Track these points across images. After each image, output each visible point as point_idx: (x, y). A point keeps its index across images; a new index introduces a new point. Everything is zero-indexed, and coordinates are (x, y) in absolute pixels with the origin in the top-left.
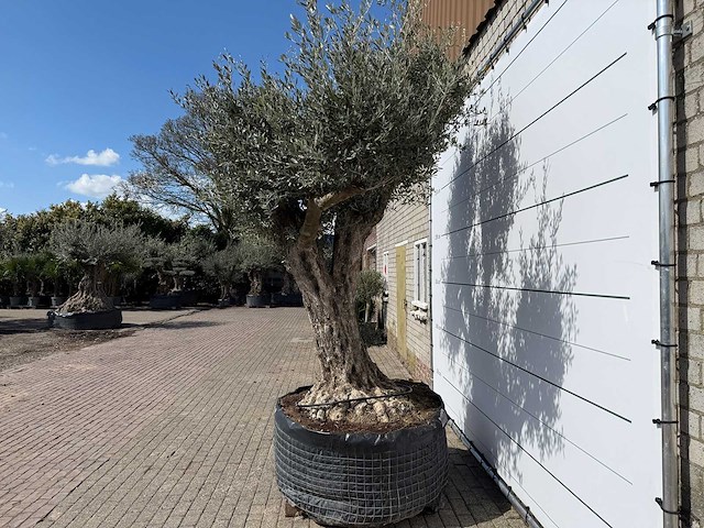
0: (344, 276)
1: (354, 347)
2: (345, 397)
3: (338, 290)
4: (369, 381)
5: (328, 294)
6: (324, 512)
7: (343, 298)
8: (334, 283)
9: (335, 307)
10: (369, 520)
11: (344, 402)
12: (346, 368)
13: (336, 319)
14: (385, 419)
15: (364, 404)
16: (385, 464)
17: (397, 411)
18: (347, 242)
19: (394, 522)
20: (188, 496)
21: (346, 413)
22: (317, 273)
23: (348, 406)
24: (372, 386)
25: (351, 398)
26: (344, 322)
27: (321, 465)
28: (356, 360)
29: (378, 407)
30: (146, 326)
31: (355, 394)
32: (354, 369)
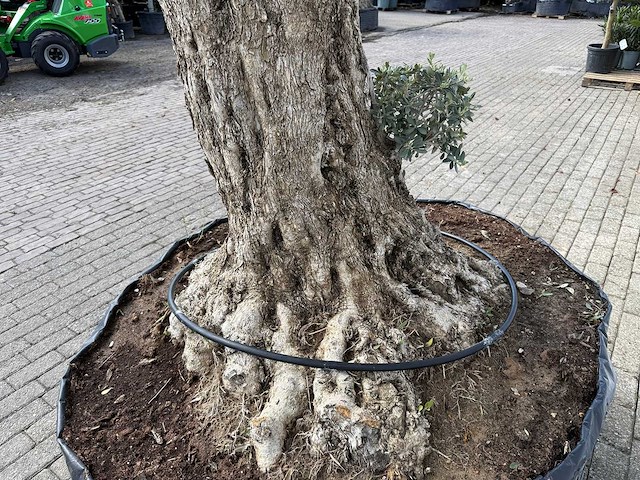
32: (276, 234)
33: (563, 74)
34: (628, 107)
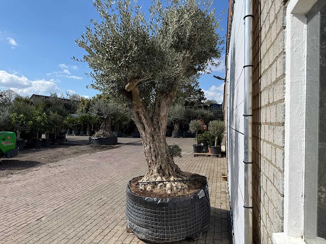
0: (158, 123)
1: (161, 157)
2: (154, 180)
3: (155, 129)
4: (169, 173)
5: (149, 131)
6: (138, 232)
7: (157, 133)
8: (153, 126)
9: (153, 137)
10: (156, 239)
11: (153, 182)
12: (157, 166)
13: (153, 143)
14: (169, 192)
15: (161, 184)
16: (163, 213)
17: (177, 189)
18: (159, 106)
19: (168, 242)
20: (94, 218)
21: (154, 187)
22: (144, 121)
23: (155, 184)
24: (170, 175)
25: (156, 180)
26: (157, 144)
27: (136, 211)
28: (162, 163)
29: (168, 185)
30: (126, 144)
31: (159, 179)
32: (161, 167)
33: (188, 154)
34: (208, 161)
